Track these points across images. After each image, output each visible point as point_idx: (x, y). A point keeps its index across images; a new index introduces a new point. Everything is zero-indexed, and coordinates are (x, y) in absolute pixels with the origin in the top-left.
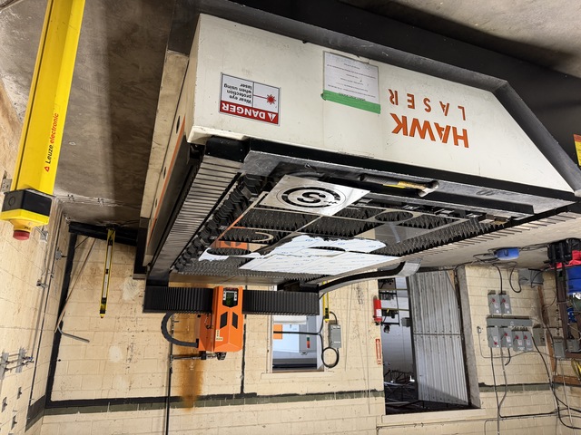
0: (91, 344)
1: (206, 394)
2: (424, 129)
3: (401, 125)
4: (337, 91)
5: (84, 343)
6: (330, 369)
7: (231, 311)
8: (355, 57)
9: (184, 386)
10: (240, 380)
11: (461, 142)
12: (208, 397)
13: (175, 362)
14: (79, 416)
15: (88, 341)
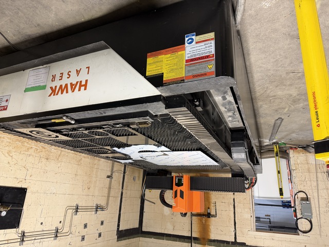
0: (156, 205)
1: (213, 239)
2: (63, 89)
3: (54, 91)
4: (30, 86)
5: (153, 204)
6: (305, 234)
7: (179, 189)
8: (42, 67)
9: (200, 232)
10: (234, 233)
11: (83, 88)
12: (214, 241)
13: (194, 217)
14: (152, 240)
15: (154, 203)
